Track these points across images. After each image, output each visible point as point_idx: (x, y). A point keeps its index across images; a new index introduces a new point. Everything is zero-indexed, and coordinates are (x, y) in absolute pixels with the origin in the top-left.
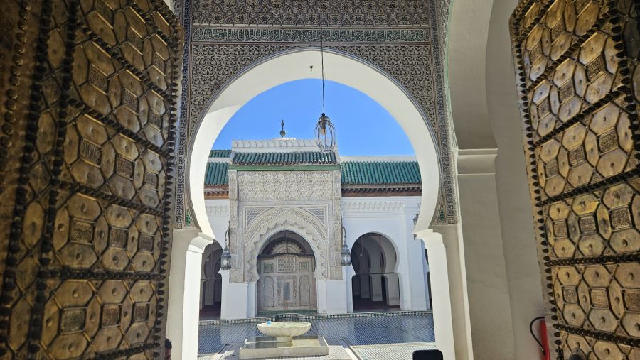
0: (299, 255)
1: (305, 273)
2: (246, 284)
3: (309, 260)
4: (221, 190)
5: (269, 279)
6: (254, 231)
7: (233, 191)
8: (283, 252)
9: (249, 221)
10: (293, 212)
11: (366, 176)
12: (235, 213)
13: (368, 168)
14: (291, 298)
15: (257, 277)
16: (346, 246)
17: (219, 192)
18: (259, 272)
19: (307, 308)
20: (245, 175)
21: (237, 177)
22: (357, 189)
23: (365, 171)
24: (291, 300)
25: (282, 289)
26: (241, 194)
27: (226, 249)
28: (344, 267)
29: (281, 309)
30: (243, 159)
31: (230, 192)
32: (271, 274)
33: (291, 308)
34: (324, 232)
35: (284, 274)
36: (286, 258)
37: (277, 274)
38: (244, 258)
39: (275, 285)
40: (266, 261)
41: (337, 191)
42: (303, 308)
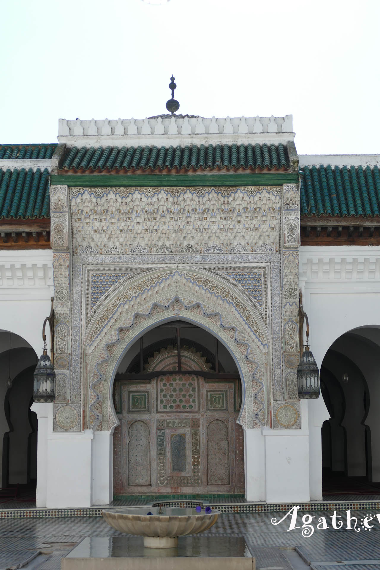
0: (207, 377)
1: (217, 415)
2: (88, 434)
3: (228, 388)
4: (34, 229)
5: (139, 426)
6: (105, 319)
7: (59, 230)
8: (170, 368)
9: (95, 299)
10: (193, 278)
11: (358, 198)
12: (65, 281)
13: (363, 181)
14: (189, 467)
15: (114, 421)
16: (309, 354)
17: (29, 234)
18: (118, 411)
19: (223, 490)
20: (86, 196)
21: (69, 200)
22: (335, 228)
23: (356, 188)
24: (188, 473)
25: (168, 449)
26: (78, 239)
27: (45, 357)
28: (304, 403)
29: (166, 491)
30: (81, 160)
31: (52, 233)
32: (145, 416)
33: (187, 490)
34: (260, 324)
35: (173, 417)
36: (177, 382)
37: (158, 416)
38: (85, 379)
39: (154, 441)
40: (134, 388)
41: (291, 231)
42: (214, 490)
